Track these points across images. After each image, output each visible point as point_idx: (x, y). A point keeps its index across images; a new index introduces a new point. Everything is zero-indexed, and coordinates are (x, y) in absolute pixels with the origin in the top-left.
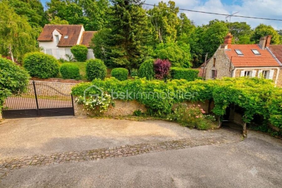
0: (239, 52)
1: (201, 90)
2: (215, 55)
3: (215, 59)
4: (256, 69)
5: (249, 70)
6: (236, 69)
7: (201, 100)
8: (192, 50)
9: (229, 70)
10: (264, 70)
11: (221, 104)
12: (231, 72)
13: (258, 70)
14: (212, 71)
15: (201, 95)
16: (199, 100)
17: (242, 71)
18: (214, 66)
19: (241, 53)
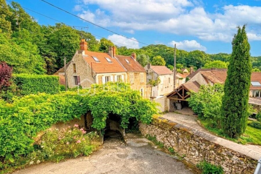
0: (96, 59)
1: (73, 104)
2: (73, 60)
3: (74, 64)
4: (112, 75)
5: (107, 76)
6: (98, 75)
7: (76, 116)
8: (41, 52)
9: (91, 76)
10: (118, 75)
11: (101, 116)
12: (94, 78)
13: (114, 76)
14: (74, 77)
15: (75, 110)
16: (73, 117)
17: (103, 77)
18: (75, 71)
19: (98, 60)
